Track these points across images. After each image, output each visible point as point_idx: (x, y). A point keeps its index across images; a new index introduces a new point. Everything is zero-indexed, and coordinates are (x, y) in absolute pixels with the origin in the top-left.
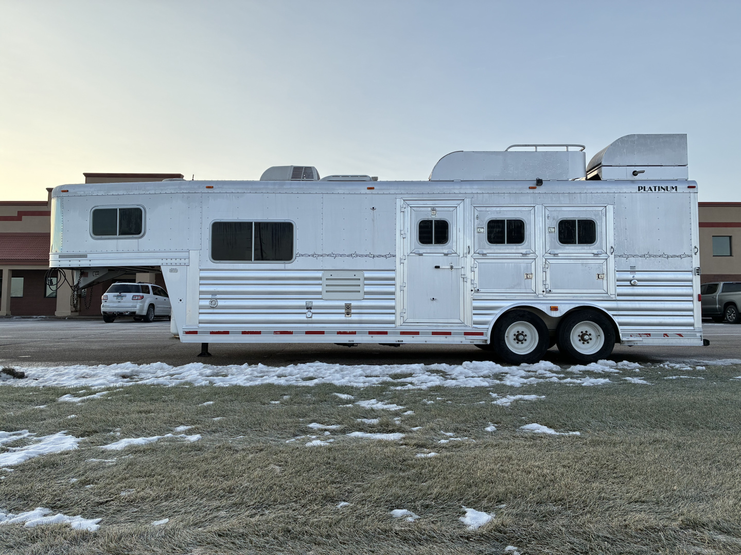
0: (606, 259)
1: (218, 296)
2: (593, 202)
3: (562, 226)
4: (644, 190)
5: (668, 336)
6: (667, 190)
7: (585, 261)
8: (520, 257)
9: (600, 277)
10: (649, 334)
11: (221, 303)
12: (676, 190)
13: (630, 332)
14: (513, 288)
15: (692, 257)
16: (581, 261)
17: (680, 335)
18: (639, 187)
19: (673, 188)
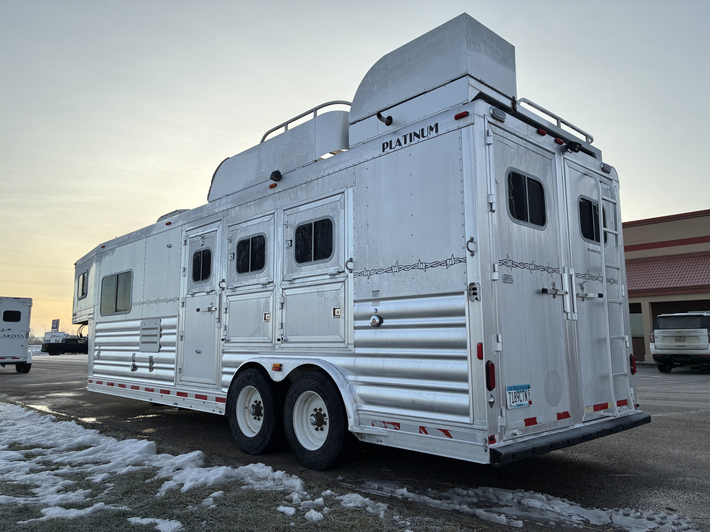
0: (344, 282)
1: (102, 348)
2: (331, 190)
3: (299, 236)
4: (391, 148)
5: (426, 433)
6: (423, 136)
7: (320, 288)
8: (261, 290)
9: (336, 314)
10: (398, 425)
11: (103, 354)
12: (437, 131)
13: (372, 418)
14: (253, 335)
15: (465, 261)
16: (315, 289)
17: (446, 433)
18: (383, 144)
19: (431, 129)
